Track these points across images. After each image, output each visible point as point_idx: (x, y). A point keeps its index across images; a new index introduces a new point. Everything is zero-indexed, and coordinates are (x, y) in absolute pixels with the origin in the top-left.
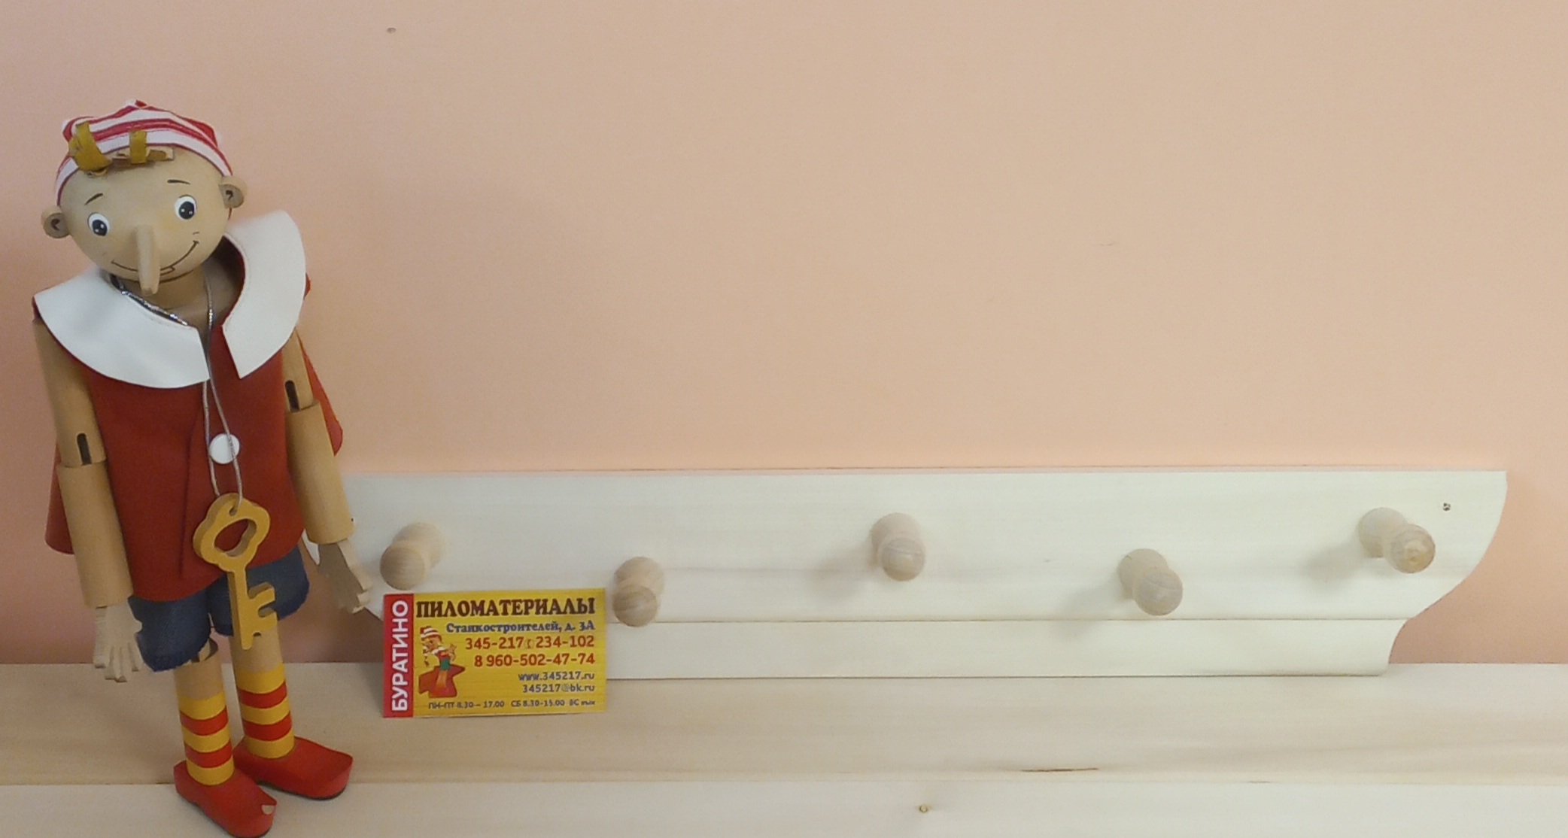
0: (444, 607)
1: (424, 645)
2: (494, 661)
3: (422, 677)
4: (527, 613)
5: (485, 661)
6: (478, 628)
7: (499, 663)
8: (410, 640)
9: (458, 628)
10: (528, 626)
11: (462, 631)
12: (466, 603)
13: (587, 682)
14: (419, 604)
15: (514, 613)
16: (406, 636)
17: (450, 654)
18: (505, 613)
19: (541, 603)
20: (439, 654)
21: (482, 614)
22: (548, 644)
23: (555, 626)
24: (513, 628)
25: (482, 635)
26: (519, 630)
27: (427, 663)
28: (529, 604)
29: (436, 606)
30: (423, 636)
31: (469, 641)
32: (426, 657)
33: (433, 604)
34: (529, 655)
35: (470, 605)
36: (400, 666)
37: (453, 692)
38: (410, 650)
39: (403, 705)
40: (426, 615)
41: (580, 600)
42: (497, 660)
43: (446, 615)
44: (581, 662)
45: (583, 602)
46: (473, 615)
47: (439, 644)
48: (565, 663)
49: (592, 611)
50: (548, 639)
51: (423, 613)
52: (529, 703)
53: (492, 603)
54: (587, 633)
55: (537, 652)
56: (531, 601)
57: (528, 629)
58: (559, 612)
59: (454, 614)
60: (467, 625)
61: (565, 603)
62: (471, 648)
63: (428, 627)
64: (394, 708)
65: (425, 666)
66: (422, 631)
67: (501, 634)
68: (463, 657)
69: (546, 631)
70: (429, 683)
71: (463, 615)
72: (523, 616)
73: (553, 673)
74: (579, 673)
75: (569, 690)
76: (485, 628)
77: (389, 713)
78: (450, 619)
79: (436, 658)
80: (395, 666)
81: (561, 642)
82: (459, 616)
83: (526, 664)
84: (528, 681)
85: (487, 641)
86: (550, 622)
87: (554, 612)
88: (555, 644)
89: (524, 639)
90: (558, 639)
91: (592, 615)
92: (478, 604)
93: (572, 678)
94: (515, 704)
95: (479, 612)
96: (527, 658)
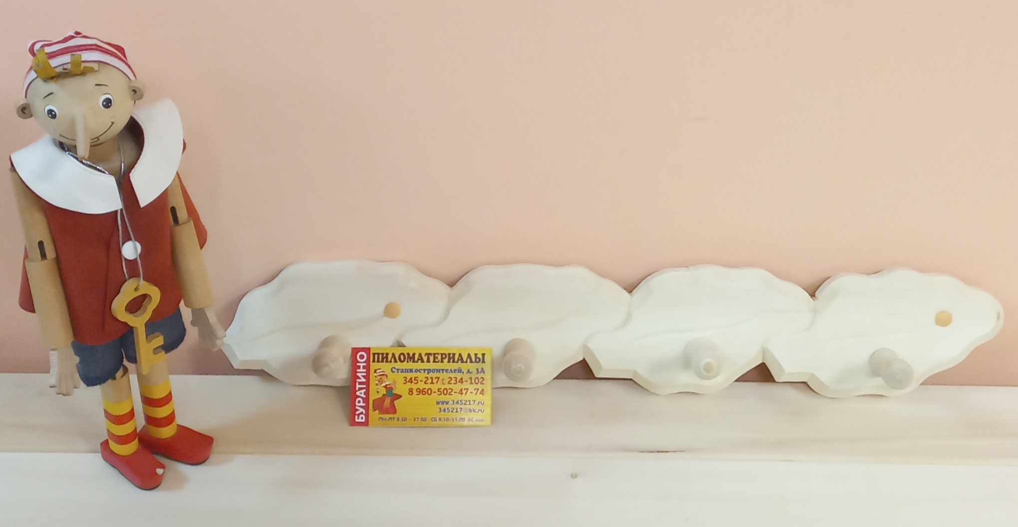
0: (390, 356)
1: (376, 380)
2: (421, 392)
3: (374, 401)
4: (442, 362)
5: (414, 391)
6: (411, 371)
7: (424, 393)
8: (367, 377)
9: (398, 370)
10: (443, 370)
11: (401, 372)
12: (403, 354)
13: (480, 407)
14: (374, 354)
15: (434, 361)
16: (365, 374)
17: (393, 387)
18: (428, 361)
19: (451, 356)
20: (386, 387)
21: (414, 361)
22: (455, 382)
23: (460, 371)
24: (434, 371)
25: (413, 375)
26: (437, 372)
27: (378, 392)
28: (444, 356)
29: (385, 355)
30: (376, 374)
31: (405, 379)
32: (377, 388)
33: (383, 354)
34: (443, 389)
35: (406, 356)
36: (361, 393)
37: (395, 412)
38: (367, 383)
39: (362, 418)
40: (378, 361)
41: (476, 355)
42: (423, 391)
43: (391, 362)
44: (476, 394)
45: (478, 356)
46: (408, 362)
47: (386, 380)
48: (466, 394)
49: (484, 362)
50: (455, 379)
51: (376, 360)
52: (442, 419)
53: (420, 355)
54: (479, 376)
55: (448, 386)
56: (445, 354)
57: (443, 372)
58: (463, 362)
59: (396, 361)
60: (404, 368)
61: (467, 355)
62: (406, 383)
63: (380, 369)
64: (357, 420)
65: (376, 393)
66: (375, 371)
67: (426, 375)
68: (401, 389)
69: (454, 373)
70: (379, 405)
71: (401, 361)
72: (440, 363)
73: (458, 401)
74: (475, 401)
75: (468, 412)
76: (415, 370)
77: (353, 423)
78: (393, 364)
79: (384, 389)
80: (358, 393)
81: (464, 380)
82: (399, 362)
83: (441, 394)
84: (443, 406)
85: (416, 379)
86: (457, 368)
87: (460, 362)
88: (459, 382)
89: (440, 379)
90: (462, 379)
91: (484, 364)
92: (411, 355)
93: (470, 404)
94: (433, 419)
95: (412, 360)
96: (442, 390)
